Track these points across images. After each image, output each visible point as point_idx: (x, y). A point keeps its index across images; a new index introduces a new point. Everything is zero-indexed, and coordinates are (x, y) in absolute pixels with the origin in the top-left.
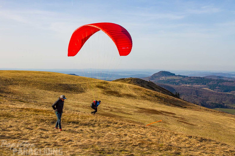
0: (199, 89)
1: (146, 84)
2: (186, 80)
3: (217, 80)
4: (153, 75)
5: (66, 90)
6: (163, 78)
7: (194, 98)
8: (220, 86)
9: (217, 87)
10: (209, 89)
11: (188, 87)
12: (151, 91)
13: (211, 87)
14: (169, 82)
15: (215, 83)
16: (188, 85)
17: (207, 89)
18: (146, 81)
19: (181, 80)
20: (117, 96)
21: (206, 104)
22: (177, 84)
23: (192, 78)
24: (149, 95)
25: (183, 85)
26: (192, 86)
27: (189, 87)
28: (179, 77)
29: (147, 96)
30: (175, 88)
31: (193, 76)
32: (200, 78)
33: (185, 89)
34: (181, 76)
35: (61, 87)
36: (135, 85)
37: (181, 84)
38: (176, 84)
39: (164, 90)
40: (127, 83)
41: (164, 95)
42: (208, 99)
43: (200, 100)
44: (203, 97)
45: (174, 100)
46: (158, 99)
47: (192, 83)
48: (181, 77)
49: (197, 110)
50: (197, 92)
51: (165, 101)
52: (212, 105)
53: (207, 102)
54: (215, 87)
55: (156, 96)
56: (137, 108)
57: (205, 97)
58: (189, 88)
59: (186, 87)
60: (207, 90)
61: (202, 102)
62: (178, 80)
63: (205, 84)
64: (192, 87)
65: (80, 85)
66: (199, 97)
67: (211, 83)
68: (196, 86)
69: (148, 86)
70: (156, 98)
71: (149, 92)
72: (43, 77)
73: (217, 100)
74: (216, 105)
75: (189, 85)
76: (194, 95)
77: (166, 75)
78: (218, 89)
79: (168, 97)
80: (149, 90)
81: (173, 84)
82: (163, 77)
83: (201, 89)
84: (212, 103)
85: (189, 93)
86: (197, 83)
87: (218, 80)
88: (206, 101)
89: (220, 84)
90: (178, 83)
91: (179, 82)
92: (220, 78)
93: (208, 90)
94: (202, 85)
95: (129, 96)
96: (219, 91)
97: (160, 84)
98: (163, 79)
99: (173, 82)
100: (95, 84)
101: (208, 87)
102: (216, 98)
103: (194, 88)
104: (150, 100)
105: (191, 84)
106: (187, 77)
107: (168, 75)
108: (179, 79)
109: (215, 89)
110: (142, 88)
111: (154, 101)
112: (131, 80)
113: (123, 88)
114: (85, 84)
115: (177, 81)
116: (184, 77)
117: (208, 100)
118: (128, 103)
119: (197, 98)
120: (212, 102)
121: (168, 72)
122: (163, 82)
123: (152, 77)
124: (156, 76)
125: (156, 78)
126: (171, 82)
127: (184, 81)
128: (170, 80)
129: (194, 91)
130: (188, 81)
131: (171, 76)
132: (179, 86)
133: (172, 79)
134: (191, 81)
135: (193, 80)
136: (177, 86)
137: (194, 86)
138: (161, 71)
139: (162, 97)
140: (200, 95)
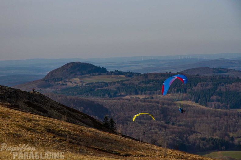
0: (169, 104)
1: (25, 100)
2: (136, 82)
3: (213, 79)
6: (76, 81)
7: (157, 130)
8: (220, 94)
9: (214, 97)
10: (194, 104)
11: (141, 101)
12: (37, 117)
13: (199, 98)
14: (91, 90)
15: (208, 87)
16: (141, 97)
17: (189, 103)
18: (24, 93)
19: (124, 85)
21: (189, 143)
23: (150, 78)
24: (28, 129)
25: (128, 97)
26: (152, 98)
27: (144, 100)
28: (118, 76)
29: (23, 131)
30: (108, 107)
33: (134, 107)
34: (121, 73)
37: (122, 94)
38: (111, 97)
39: (74, 114)
41: (72, 125)
42: (193, 129)
43: (173, 133)
44: (179, 125)
45: (97, 140)
46: (54, 137)
48: (123, 76)
51: (74, 141)
52: (203, 144)
53: (192, 138)
54: (210, 97)
55: (49, 130)
57: (186, 125)
58: (143, 104)
59: (137, 101)
60: (189, 106)
61: (177, 139)
62: (114, 83)
63: (185, 92)
64: (151, 102)
66: (170, 125)
67: (198, 88)
68: (161, 97)
69: (29, 104)
70: (50, 136)
71: (29, 120)
73: (214, 130)
74: (213, 143)
75: (144, 97)
76: (159, 122)
77: (82, 74)
78: (218, 100)
79: (82, 130)
80: (30, 116)
81: (104, 95)
82: (75, 79)
84: (204, 139)
87: (215, 79)
88: (189, 135)
89: (222, 88)
90: (116, 93)
91: (118, 88)
92: (220, 72)
93: (192, 106)
94: (177, 95)
96: (219, 107)
97: (68, 97)
98: (75, 85)
101: (191, 98)
102: (212, 125)
103: (158, 102)
104: (31, 143)
105: (150, 94)
106: (138, 74)
107: (88, 73)
108: (118, 82)
109: (209, 101)
111: (43, 145)
115: (113, 88)
116: (130, 75)
117: (194, 132)
119: (165, 127)
120: (203, 136)
121: (88, 64)
122: (76, 93)
123: (46, 81)
124: (56, 77)
125: (56, 83)
126: (96, 90)
127: (130, 87)
128: (94, 86)
129: (158, 110)
130: (140, 87)
131: (97, 74)
132: (119, 99)
133: (99, 83)
134: (148, 85)
135: (153, 81)
136: (112, 101)
137: (157, 98)
138: (69, 64)
139: (64, 131)
140: (173, 119)
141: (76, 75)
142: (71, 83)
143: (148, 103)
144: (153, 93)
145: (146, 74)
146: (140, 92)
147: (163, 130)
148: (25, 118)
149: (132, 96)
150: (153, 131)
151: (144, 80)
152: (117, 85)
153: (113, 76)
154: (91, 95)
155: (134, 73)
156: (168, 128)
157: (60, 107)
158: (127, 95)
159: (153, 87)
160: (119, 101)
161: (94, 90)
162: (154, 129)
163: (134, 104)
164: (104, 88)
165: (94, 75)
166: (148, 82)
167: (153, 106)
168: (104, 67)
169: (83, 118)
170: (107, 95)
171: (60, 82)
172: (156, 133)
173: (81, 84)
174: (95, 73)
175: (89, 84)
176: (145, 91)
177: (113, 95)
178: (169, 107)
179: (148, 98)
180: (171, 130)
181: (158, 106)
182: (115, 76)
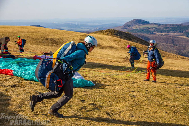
0: (175, 37)
1: (124, 35)
2: (162, 28)
4: (125, 24)
5: (54, 44)
6: (137, 27)
7: (170, 48)
10: (186, 37)
11: (164, 36)
12: (130, 42)
14: (143, 30)
16: (163, 34)
17: (184, 37)
18: (124, 33)
19: (156, 29)
20: (100, 48)
21: (183, 53)
22: (151, 32)
23: (167, 26)
26: (168, 35)
27: (165, 35)
28: (154, 25)
30: (149, 38)
31: (169, 24)
32: (176, 25)
33: (161, 38)
35: (48, 41)
36: (114, 36)
37: (156, 32)
38: (151, 34)
39: (142, 41)
40: (105, 35)
43: (176, 49)
44: (179, 46)
47: (168, 31)
48: (156, 25)
49: (175, 58)
50: (173, 41)
56: (121, 58)
57: (182, 46)
58: (164, 37)
59: (162, 35)
61: (178, 52)
62: (153, 28)
63: (182, 32)
64: (168, 36)
65: (64, 38)
67: (188, 31)
68: (172, 34)
69: (126, 37)
72: (28, 32)
76: (170, 45)
77: (139, 24)
83: (178, 37)
85: (165, 42)
86: (173, 31)
88: (183, 50)
90: (153, 32)
91: (154, 30)
94: (179, 33)
95: (111, 47)
97: (134, 33)
98: (136, 28)
99: (148, 31)
100: (78, 38)
101: (185, 35)
103: (171, 36)
105: (167, 33)
106: (163, 24)
107: (142, 23)
108: (154, 28)
110: (121, 39)
112: (109, 32)
113: (104, 41)
114: (69, 37)
115: (152, 30)
117: (185, 49)
118: (112, 54)
119: (173, 47)
121: (142, 20)
122: (137, 32)
123: (125, 26)
124: (129, 25)
125: (129, 27)
126: (145, 30)
127: (159, 30)
128: (144, 29)
129: (170, 40)
130: (163, 30)
131: (145, 24)
132: (154, 35)
133: (146, 28)
134: (166, 29)
135: (169, 27)
136: (151, 35)
137: (170, 35)
138: (134, 20)
139: (141, 47)
140: (177, 43)
141: (137, 24)
142: (135, 27)
143: (166, 37)
144: (169, 33)
145: (166, 25)
146: (163, 32)
147: (172, 48)
148: (127, 42)
149: (160, 34)
150: (168, 48)
151: (165, 27)
152: (154, 29)
153: (152, 25)
154: (143, 33)
155: (161, 24)
156: (174, 47)
157: (137, 38)
158: (157, 33)
159: (169, 30)
160: (155, 35)
161: (144, 30)
162: (168, 47)
163: (160, 37)
164: (148, 30)
165: (144, 24)
166: (167, 28)
167: (169, 38)
168: (148, 21)
169: (145, 43)
170: (149, 33)
171: (130, 27)
172: (169, 49)
173: (139, 28)
174: (145, 23)
175: (142, 28)
176: (165, 31)
177: (152, 33)
178: (175, 38)
179: (166, 34)
180: (176, 48)
181: (170, 38)
182: (153, 25)
